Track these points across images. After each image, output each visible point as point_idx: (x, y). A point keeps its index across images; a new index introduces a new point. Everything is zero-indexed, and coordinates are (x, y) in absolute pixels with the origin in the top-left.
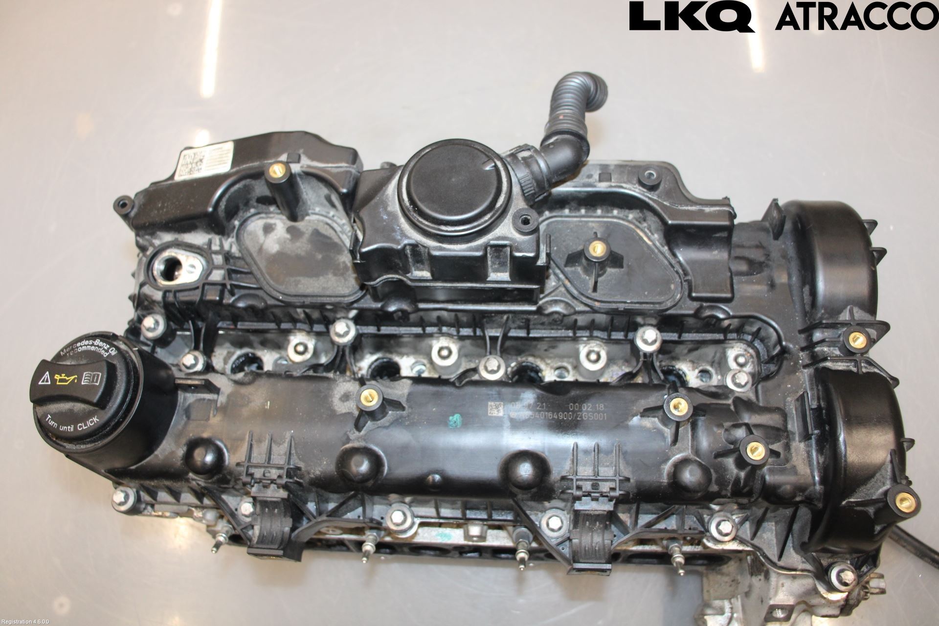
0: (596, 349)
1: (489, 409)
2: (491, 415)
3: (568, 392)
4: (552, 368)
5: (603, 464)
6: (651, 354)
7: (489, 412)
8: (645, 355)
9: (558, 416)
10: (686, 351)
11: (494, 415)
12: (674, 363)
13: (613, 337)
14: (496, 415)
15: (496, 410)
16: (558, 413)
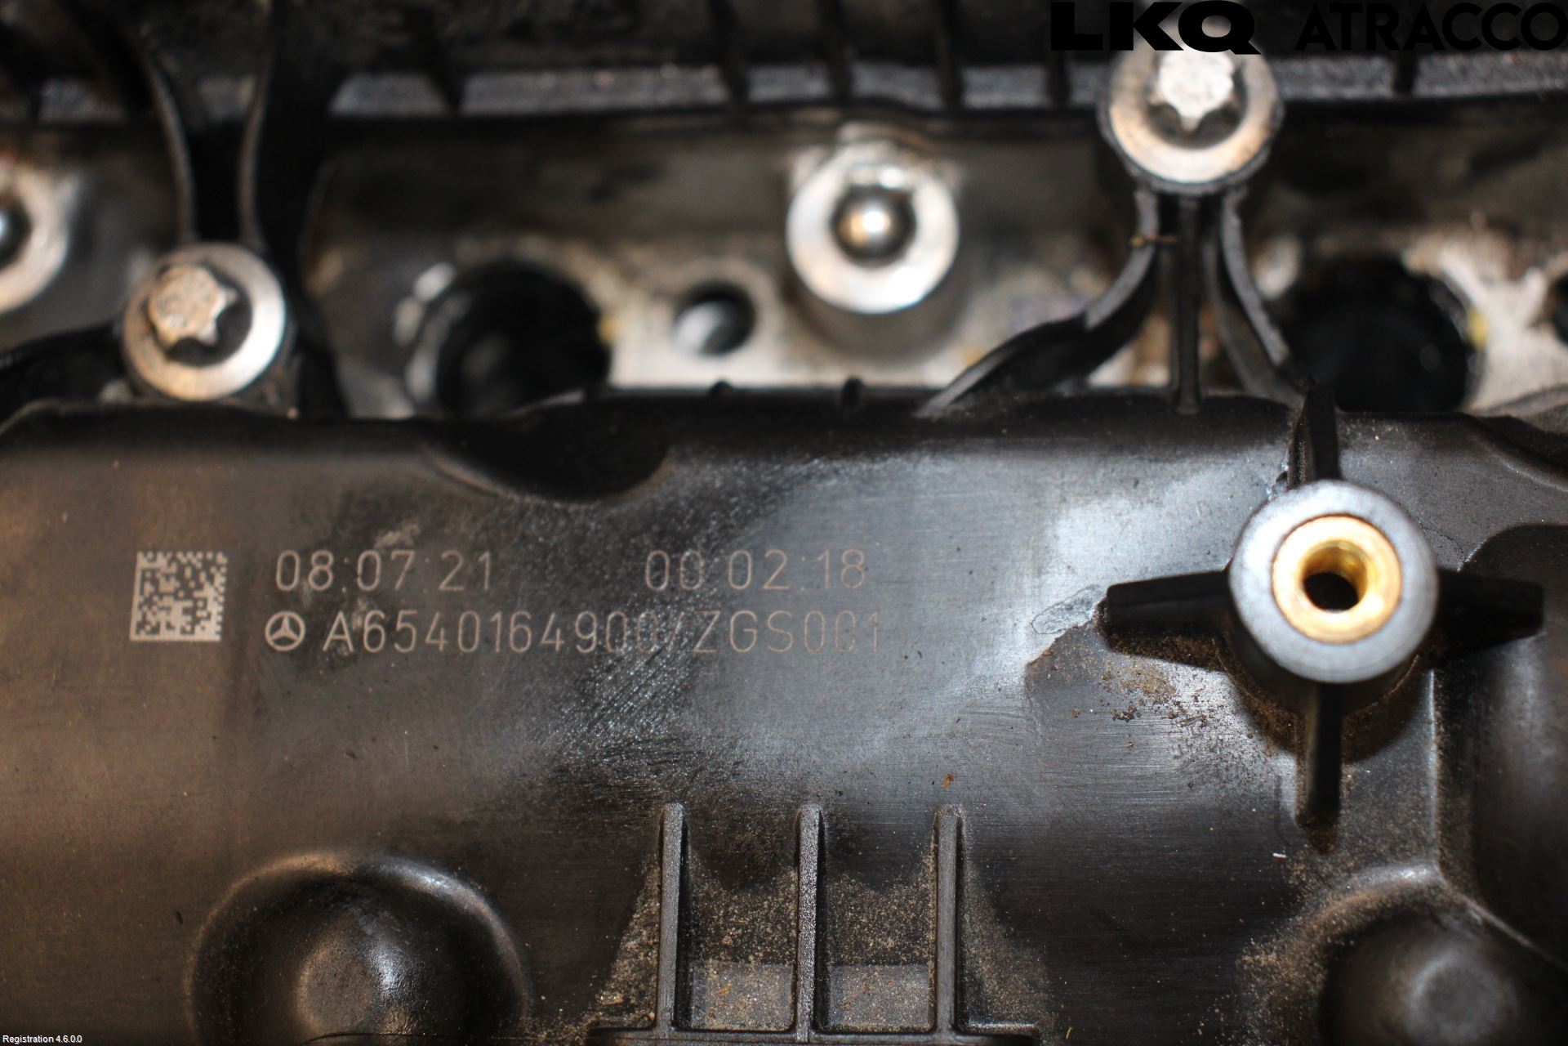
0: (893, 177)
1: (137, 599)
2: (143, 637)
3: (641, 468)
4: (657, 294)
5: (859, 946)
6: (1209, 203)
7: (136, 617)
8: (1169, 202)
9: (566, 634)
10: (1455, 166)
11: (165, 636)
12: (1390, 240)
13: (977, 99)
14: (175, 636)
15: (178, 607)
16: (568, 609)
